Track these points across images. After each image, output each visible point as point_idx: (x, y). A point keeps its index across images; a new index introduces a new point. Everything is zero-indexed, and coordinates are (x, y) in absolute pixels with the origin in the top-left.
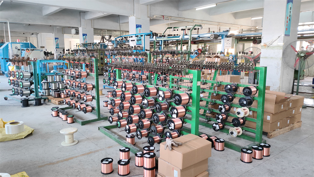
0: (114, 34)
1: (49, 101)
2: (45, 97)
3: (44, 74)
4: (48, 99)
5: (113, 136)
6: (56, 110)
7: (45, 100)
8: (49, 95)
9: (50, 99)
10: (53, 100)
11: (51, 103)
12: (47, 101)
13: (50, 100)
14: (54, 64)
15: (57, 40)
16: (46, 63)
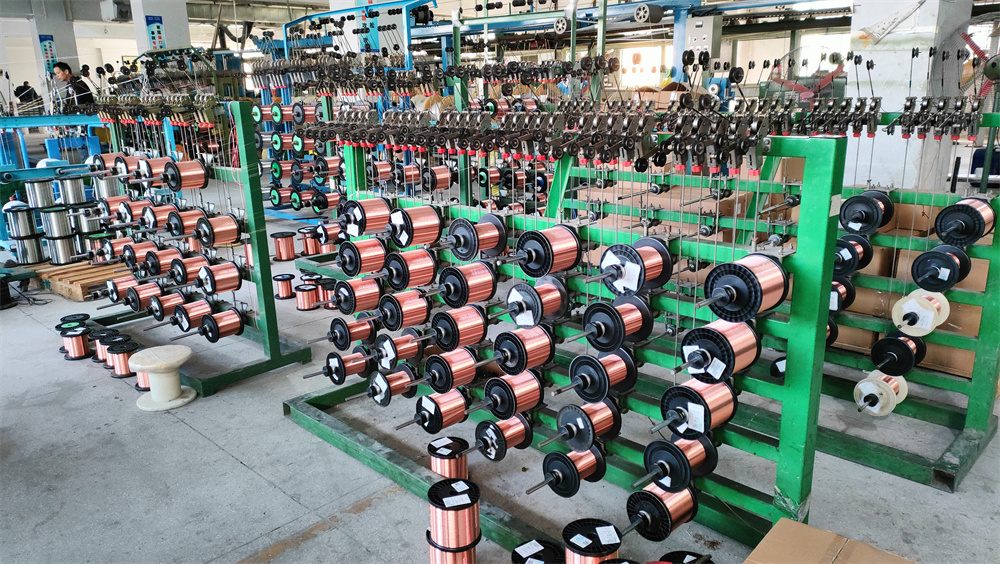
0: (264, 18)
1: (43, 285)
2: (21, 270)
3: (9, 177)
4: (37, 276)
5: (362, 449)
6: (80, 330)
7: (24, 281)
8: (42, 260)
9: (45, 277)
10: (60, 280)
11: (52, 292)
12: (33, 285)
13: (48, 283)
14: (48, 132)
15: (47, 43)
16: (11, 131)
